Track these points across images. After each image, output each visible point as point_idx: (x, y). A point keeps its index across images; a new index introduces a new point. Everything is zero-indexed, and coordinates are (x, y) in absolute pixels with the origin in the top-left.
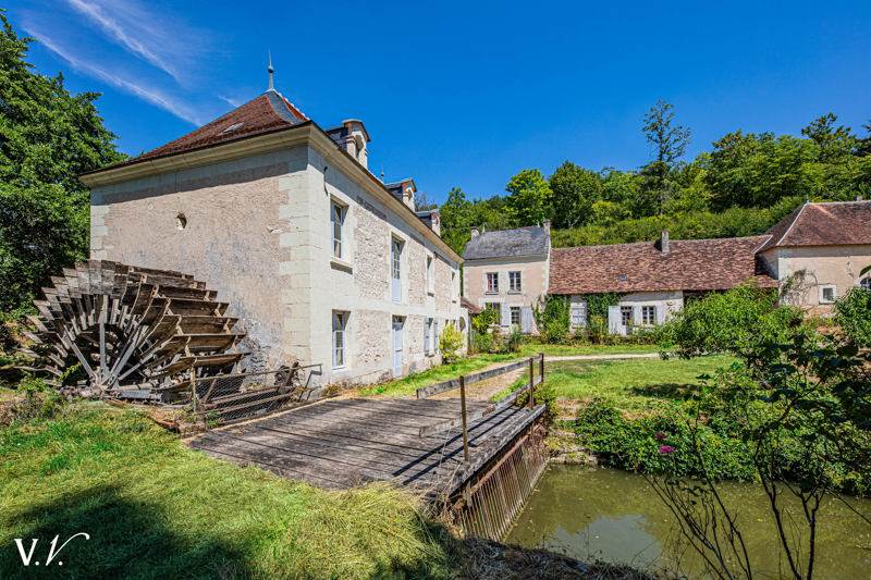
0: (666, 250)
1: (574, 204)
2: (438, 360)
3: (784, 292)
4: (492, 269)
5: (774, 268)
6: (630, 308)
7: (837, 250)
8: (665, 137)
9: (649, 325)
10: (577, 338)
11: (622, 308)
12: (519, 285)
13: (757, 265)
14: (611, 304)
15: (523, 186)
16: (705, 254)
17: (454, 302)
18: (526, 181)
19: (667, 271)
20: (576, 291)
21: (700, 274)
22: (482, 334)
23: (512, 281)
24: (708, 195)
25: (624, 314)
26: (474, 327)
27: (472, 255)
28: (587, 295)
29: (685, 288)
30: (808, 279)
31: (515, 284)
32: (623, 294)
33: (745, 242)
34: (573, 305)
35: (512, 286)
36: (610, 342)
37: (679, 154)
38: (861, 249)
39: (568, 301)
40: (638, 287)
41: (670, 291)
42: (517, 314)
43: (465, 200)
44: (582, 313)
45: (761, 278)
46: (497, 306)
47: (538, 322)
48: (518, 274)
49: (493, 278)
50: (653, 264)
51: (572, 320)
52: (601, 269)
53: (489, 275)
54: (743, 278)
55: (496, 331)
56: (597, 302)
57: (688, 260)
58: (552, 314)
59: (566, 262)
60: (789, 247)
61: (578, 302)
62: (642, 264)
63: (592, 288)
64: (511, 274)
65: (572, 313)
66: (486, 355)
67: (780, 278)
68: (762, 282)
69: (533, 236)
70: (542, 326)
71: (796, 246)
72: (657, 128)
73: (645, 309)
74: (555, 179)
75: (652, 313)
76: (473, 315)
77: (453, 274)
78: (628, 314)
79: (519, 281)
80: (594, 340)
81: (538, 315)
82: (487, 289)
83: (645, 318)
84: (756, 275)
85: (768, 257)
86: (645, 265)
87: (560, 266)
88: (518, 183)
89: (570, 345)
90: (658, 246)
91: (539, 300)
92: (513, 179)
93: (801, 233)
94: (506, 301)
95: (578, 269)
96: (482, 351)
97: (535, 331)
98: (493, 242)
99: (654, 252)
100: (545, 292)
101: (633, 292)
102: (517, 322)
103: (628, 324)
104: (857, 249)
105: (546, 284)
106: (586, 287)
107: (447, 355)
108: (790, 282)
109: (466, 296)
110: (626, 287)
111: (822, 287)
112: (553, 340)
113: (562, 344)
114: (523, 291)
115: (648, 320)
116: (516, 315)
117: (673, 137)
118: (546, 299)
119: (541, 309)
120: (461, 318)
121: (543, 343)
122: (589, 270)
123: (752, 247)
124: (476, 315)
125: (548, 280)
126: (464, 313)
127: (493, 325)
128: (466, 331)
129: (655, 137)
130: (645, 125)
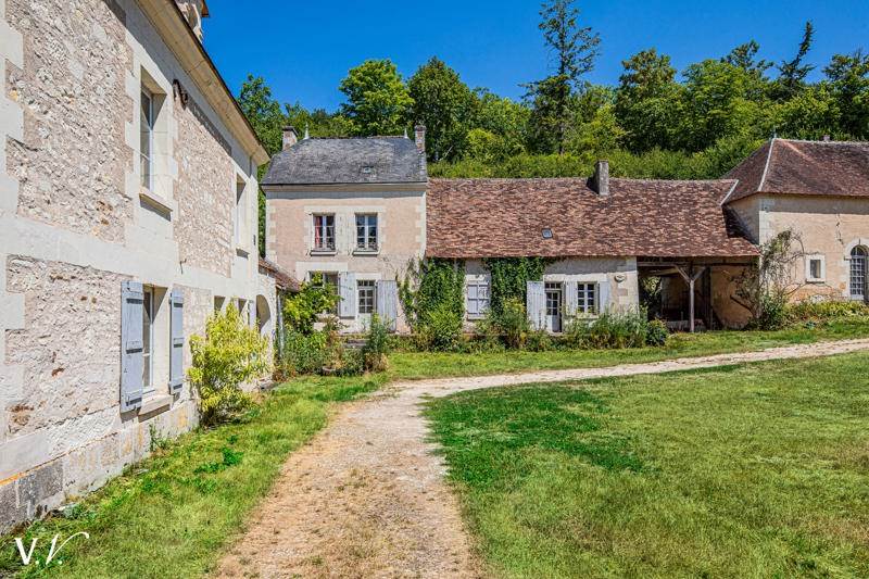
0: (605, 192)
1: (443, 130)
2: (182, 417)
3: (766, 264)
4: (324, 206)
5: (751, 227)
6: (559, 285)
7: (825, 203)
8: (568, 41)
9: (586, 314)
10: (479, 338)
11: (547, 285)
12: (373, 240)
13: (727, 222)
14: (531, 279)
15: (369, 87)
16: (658, 201)
17: (242, 253)
18: (374, 79)
19: (610, 225)
20: (474, 254)
21: (657, 232)
22: (307, 333)
23: (361, 232)
24: (620, 132)
25: (549, 295)
26: (288, 318)
27: (285, 178)
28: (492, 260)
29: (642, 253)
30: (794, 245)
31: (367, 236)
32: (549, 261)
33: (706, 188)
34: (469, 278)
35: (361, 240)
36: (535, 345)
37: (587, 69)
38: (852, 204)
39: (461, 272)
40: (573, 248)
41: (619, 257)
42: (370, 293)
43: (271, 99)
44: (484, 294)
45: (736, 242)
46: (333, 277)
47: (408, 309)
48: (373, 218)
49: (325, 223)
50: (588, 213)
51: (466, 305)
52: (510, 218)
53: (318, 218)
54: (712, 240)
55: (331, 327)
56: (508, 274)
57: (636, 211)
58: (434, 294)
59: (454, 202)
60: (771, 194)
61: (477, 273)
62: (572, 212)
63: (500, 249)
64: (360, 218)
65: (468, 294)
66: (313, 381)
67: (761, 243)
68: (738, 247)
69: (399, 151)
70: (414, 316)
71: (780, 195)
72: (557, 27)
73: (581, 286)
74: (418, 82)
75: (591, 295)
76: (287, 292)
77: (241, 186)
78: (555, 296)
79: (373, 232)
80: (508, 342)
81: (409, 296)
82: (312, 246)
83: (581, 302)
84: (730, 236)
85: (741, 210)
86: (576, 214)
87: (444, 210)
88: (361, 79)
89: (468, 352)
90: (593, 184)
91: (411, 266)
92: (354, 73)
93: (779, 175)
94: (349, 268)
95: (474, 215)
96: (304, 371)
97: (402, 326)
98: (324, 158)
99: (588, 193)
100: (420, 254)
101: (564, 258)
102: (370, 310)
103: (555, 313)
104: (847, 204)
105: (422, 239)
106: (489, 247)
107: (214, 399)
108: (773, 250)
109: (271, 257)
110: (554, 249)
111: (809, 258)
112: (438, 343)
113: (455, 351)
114: (382, 251)
115: (586, 305)
116: (368, 296)
117: (579, 43)
118: (423, 267)
119: (414, 286)
120: (261, 299)
121: (420, 349)
122: (493, 219)
123: (717, 195)
124: (293, 294)
125: (424, 231)
126: (267, 287)
127: (324, 315)
128: (270, 327)
129: (556, 38)
130: (541, 20)
